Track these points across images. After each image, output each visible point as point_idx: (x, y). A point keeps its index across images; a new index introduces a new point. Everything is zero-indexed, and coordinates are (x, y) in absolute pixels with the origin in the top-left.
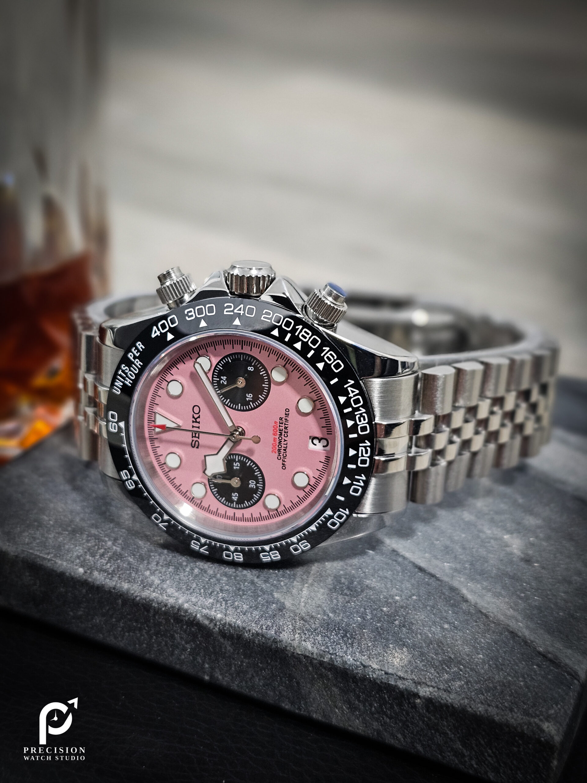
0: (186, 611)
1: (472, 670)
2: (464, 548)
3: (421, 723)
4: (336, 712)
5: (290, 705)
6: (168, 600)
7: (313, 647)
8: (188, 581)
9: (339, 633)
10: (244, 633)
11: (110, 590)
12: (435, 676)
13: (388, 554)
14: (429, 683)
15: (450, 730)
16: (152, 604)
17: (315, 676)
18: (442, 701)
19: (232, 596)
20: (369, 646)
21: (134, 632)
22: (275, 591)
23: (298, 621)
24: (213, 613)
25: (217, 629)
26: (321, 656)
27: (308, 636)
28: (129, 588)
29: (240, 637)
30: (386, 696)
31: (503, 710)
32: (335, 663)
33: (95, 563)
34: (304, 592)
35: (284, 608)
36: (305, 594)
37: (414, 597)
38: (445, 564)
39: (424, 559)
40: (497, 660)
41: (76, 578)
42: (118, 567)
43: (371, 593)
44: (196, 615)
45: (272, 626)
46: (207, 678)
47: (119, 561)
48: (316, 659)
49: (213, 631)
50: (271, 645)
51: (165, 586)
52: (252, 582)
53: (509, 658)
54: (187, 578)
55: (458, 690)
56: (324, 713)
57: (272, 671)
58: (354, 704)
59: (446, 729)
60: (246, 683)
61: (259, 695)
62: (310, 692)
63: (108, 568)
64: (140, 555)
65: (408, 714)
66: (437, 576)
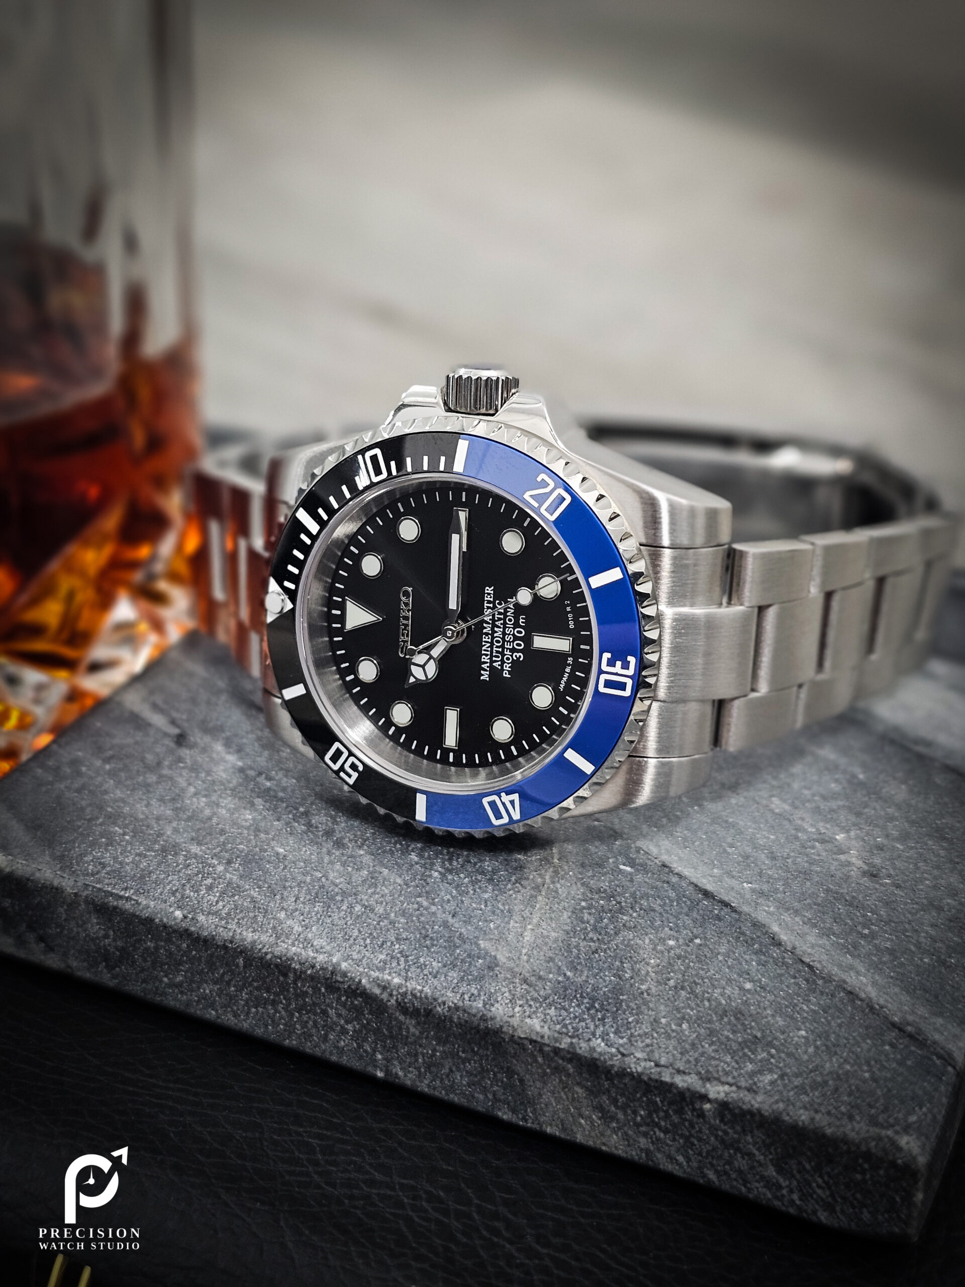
0: (345, 974)
1: (789, 1055)
2: (774, 858)
3: (712, 1139)
4: (580, 1123)
5: (511, 1113)
6: (315, 958)
7: (542, 1027)
8: (345, 926)
9: (583, 1003)
10: (435, 1007)
11: (224, 945)
12: (733, 1067)
13: (655, 871)
14: (723, 1079)
15: (759, 1149)
16: (291, 964)
17: (548, 1070)
18: (744, 1107)
19: (415, 949)
20: (630, 1023)
21: (264, 1008)
22: (481, 938)
23: (518, 985)
24: (387, 977)
25: (393, 1001)
26: (556, 1040)
27: (535, 1009)
28: (255, 941)
29: (429, 1013)
30: (658, 1099)
31: (839, 1119)
32: (579, 1051)
33: (199, 902)
34: (526, 938)
35: (497, 965)
36: (528, 941)
37: (698, 941)
38: (745, 884)
39: (710, 879)
40: (827, 1038)
41: (171, 927)
42: (236, 908)
43: (631, 937)
44: (360, 981)
45: (479, 995)
46: (380, 1074)
47: (236, 898)
48: (548, 1045)
49: (386, 1005)
50: (479, 1025)
51: (310, 935)
52: (445, 924)
53: (846, 1035)
54: (344, 922)
55: (769, 1088)
56: (563, 1125)
57: (481, 1065)
58: (609, 1111)
59: (751, 1147)
60: (441, 1082)
61: (462, 1100)
62: (540, 1095)
63: (221, 910)
64: (269, 887)
65: (692, 1126)
66: (733, 905)
